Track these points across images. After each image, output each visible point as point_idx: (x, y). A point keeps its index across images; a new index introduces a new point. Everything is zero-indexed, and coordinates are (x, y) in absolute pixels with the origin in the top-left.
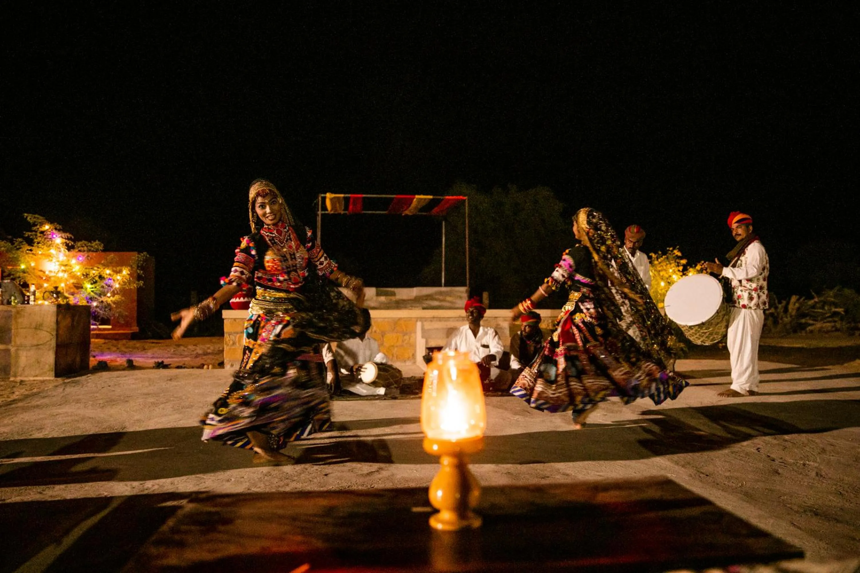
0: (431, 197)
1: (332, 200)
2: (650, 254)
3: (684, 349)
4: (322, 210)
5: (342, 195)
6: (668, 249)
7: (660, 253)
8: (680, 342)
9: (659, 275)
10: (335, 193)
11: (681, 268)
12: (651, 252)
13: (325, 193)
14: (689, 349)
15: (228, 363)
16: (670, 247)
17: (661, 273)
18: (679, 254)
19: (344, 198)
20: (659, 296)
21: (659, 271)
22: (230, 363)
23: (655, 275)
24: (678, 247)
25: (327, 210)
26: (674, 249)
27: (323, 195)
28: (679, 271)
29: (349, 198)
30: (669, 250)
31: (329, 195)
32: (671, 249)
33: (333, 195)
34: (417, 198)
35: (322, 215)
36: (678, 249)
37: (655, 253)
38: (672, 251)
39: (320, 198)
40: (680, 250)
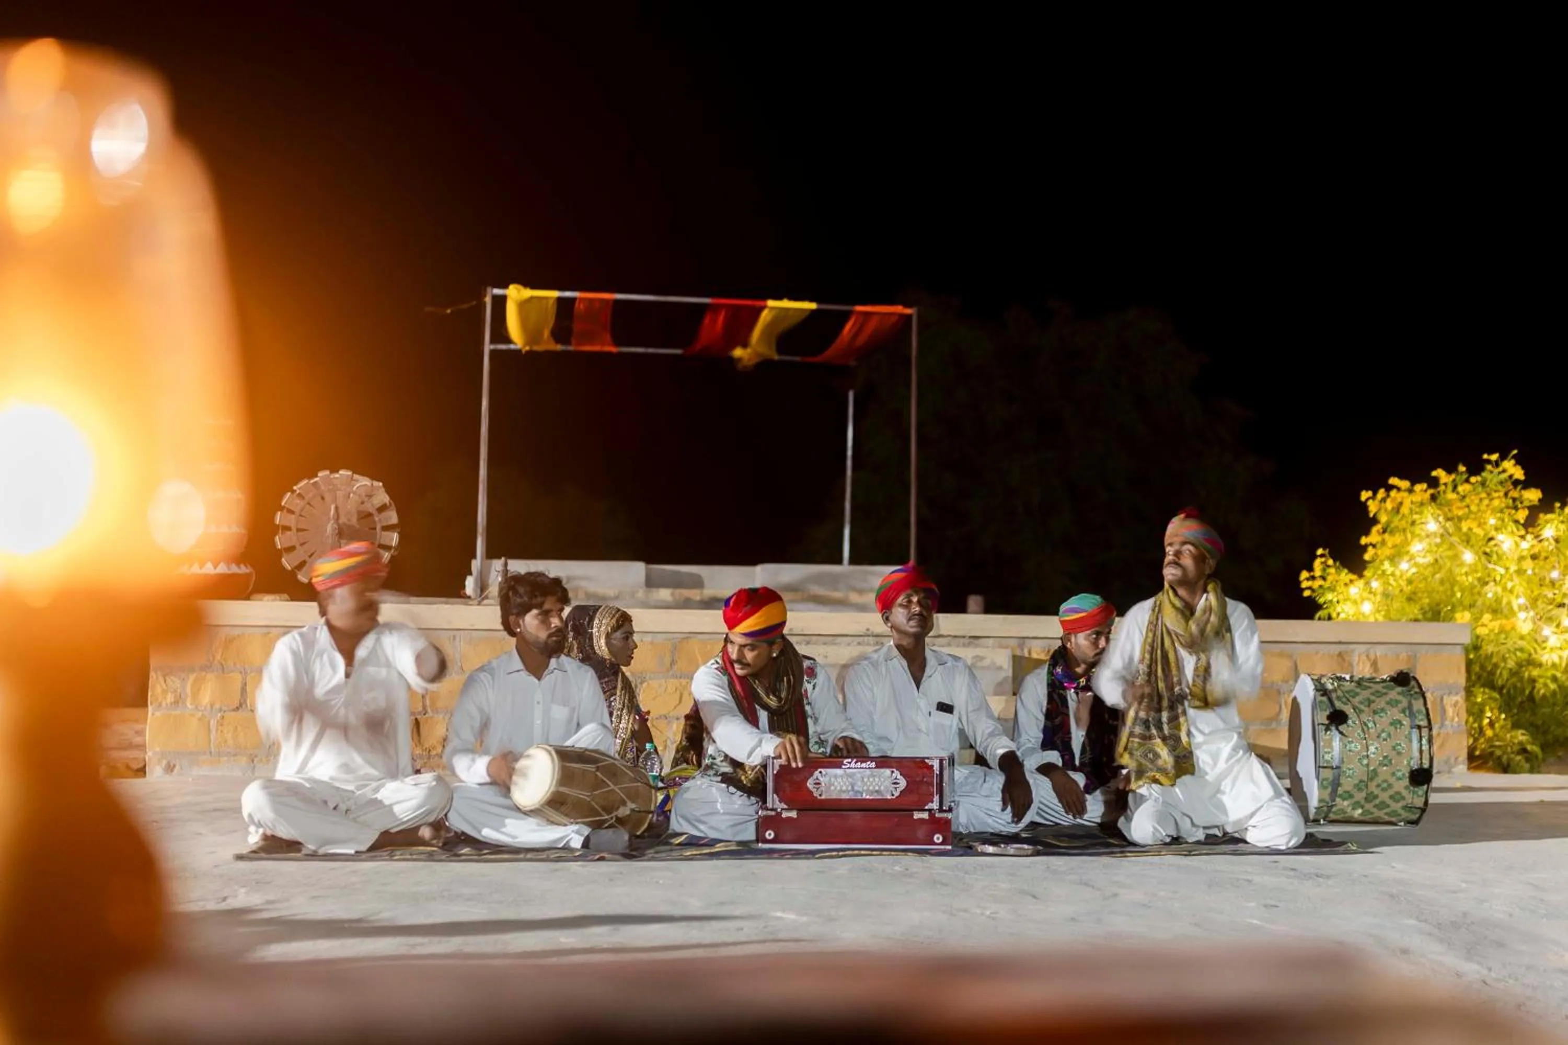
0: (813, 306)
1: (523, 305)
2: (1434, 473)
3: (1529, 747)
4: (493, 341)
5: (555, 294)
6: (1485, 456)
7: (1462, 468)
8: (1516, 726)
9: (1460, 529)
10: (534, 287)
11: (1522, 515)
12: (1435, 469)
13: (506, 286)
14: (1543, 747)
15: (159, 762)
16: (1490, 453)
17: (1465, 526)
18: (1519, 474)
19: (559, 299)
20: (1459, 595)
21: (1460, 519)
22: (164, 762)
23: (1446, 530)
24: (1515, 452)
25: (508, 341)
26: (1503, 457)
27: (497, 291)
28: (1516, 522)
29: (573, 300)
30: (1489, 462)
31: (515, 294)
32: (1494, 457)
33: (528, 293)
34: (772, 308)
35: (493, 353)
36: (1514, 457)
37: (1450, 470)
38: (1497, 464)
39: (488, 300)
40: (1519, 461)
